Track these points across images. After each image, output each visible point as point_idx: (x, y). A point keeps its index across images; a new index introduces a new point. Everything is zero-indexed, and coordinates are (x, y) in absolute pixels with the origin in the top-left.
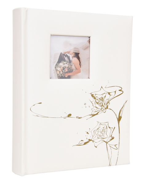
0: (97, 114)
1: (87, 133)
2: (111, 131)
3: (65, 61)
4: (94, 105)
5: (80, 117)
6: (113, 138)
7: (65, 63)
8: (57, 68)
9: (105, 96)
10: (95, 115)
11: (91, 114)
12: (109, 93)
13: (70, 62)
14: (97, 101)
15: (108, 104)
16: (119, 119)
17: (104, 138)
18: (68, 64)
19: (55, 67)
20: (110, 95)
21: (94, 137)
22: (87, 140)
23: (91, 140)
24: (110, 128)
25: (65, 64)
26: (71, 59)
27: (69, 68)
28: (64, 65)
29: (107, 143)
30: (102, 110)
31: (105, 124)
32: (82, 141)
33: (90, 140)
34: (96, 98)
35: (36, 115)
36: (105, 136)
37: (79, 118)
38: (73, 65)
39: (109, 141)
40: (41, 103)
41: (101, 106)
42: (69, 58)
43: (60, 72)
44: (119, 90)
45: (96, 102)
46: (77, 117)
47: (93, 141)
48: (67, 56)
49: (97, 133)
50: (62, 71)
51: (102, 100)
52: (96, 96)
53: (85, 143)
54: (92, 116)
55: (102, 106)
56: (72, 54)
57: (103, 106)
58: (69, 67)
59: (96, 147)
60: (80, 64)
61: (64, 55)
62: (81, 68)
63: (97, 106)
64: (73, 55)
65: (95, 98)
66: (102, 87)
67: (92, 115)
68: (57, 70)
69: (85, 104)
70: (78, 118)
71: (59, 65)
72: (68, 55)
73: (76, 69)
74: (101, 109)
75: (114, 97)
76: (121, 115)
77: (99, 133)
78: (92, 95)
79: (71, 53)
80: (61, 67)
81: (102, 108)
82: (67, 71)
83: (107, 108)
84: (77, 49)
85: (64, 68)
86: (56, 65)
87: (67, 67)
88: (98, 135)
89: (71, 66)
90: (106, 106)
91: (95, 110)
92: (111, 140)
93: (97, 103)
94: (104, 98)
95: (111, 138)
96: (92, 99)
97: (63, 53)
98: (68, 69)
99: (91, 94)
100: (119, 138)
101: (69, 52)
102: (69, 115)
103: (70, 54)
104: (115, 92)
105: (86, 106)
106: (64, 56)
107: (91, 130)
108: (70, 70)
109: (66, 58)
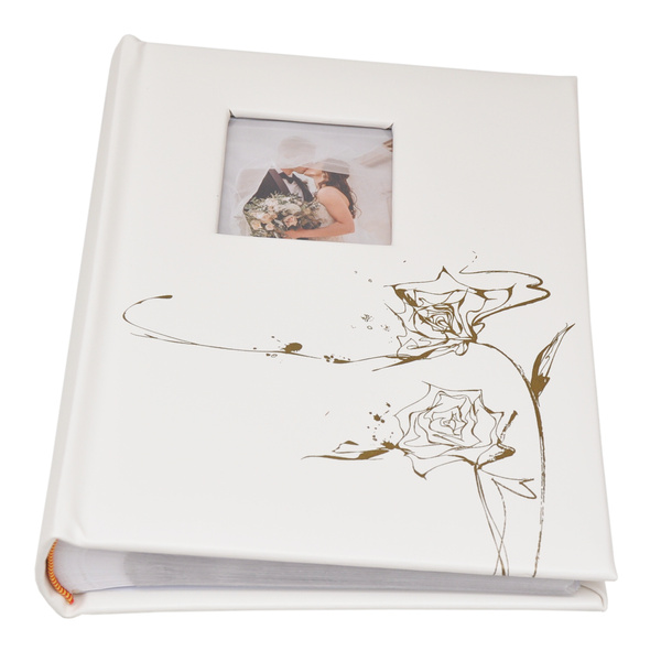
0: (424, 356)
1: (377, 418)
2: (496, 425)
3: (287, 193)
4: (409, 325)
5: (339, 359)
6: (509, 453)
7: (287, 199)
8: (252, 213)
9: (461, 302)
10: (412, 359)
11: (395, 353)
12: (480, 293)
13: (308, 197)
14: (424, 313)
15: (476, 329)
16: (537, 384)
17: (461, 448)
18: (300, 203)
19: (245, 210)
20: (484, 297)
21: (411, 435)
22: (377, 446)
23: (397, 447)
24: (490, 412)
25: (285, 202)
26: (312, 189)
27: (306, 217)
28: (283, 207)
29: (477, 467)
30: (448, 344)
31: (466, 398)
32: (349, 442)
33: (389, 446)
34: (419, 303)
35: (143, 332)
36: (468, 439)
37: (337, 361)
38: (322, 208)
39: (488, 462)
40: (170, 297)
41: (444, 332)
42: (303, 186)
43: (263, 225)
44: (529, 286)
45: (421, 317)
46: (326, 357)
47: (406, 452)
48: (294, 179)
49: (424, 423)
50: (273, 222)
51: (448, 314)
52: (419, 295)
53: (366, 455)
54: (398, 361)
55: (446, 331)
56: (319, 175)
57: (452, 332)
58: (302, 212)
59: (423, 476)
60: (351, 208)
61: (283, 175)
62: (355, 220)
63: (425, 328)
64: (322, 179)
65: (413, 303)
66: (444, 270)
67: (400, 358)
68: (250, 219)
69: (366, 318)
70: (332, 360)
71: (262, 204)
72: (302, 177)
73: (335, 220)
74: (445, 343)
75: (507, 305)
76: (543, 370)
77: (436, 426)
78: (401, 293)
79: (312, 173)
80: (269, 209)
81: (448, 339)
82: (294, 223)
83: (474, 338)
84: (341, 162)
85: (284, 213)
86: (249, 203)
87: (293, 212)
88: (430, 433)
89: (312, 209)
90: (465, 334)
91: (412, 343)
92: (498, 458)
93: (424, 320)
94: (455, 306)
95: (497, 451)
96: (399, 304)
97: (279, 172)
98: (298, 220)
99: (394, 287)
100: (539, 456)
101: (303, 171)
102: (293, 348)
103: (310, 176)
104: (510, 290)
105: (369, 323)
106: (285, 181)
107: (393, 410)
108: (306, 221)
109: (292, 187)
